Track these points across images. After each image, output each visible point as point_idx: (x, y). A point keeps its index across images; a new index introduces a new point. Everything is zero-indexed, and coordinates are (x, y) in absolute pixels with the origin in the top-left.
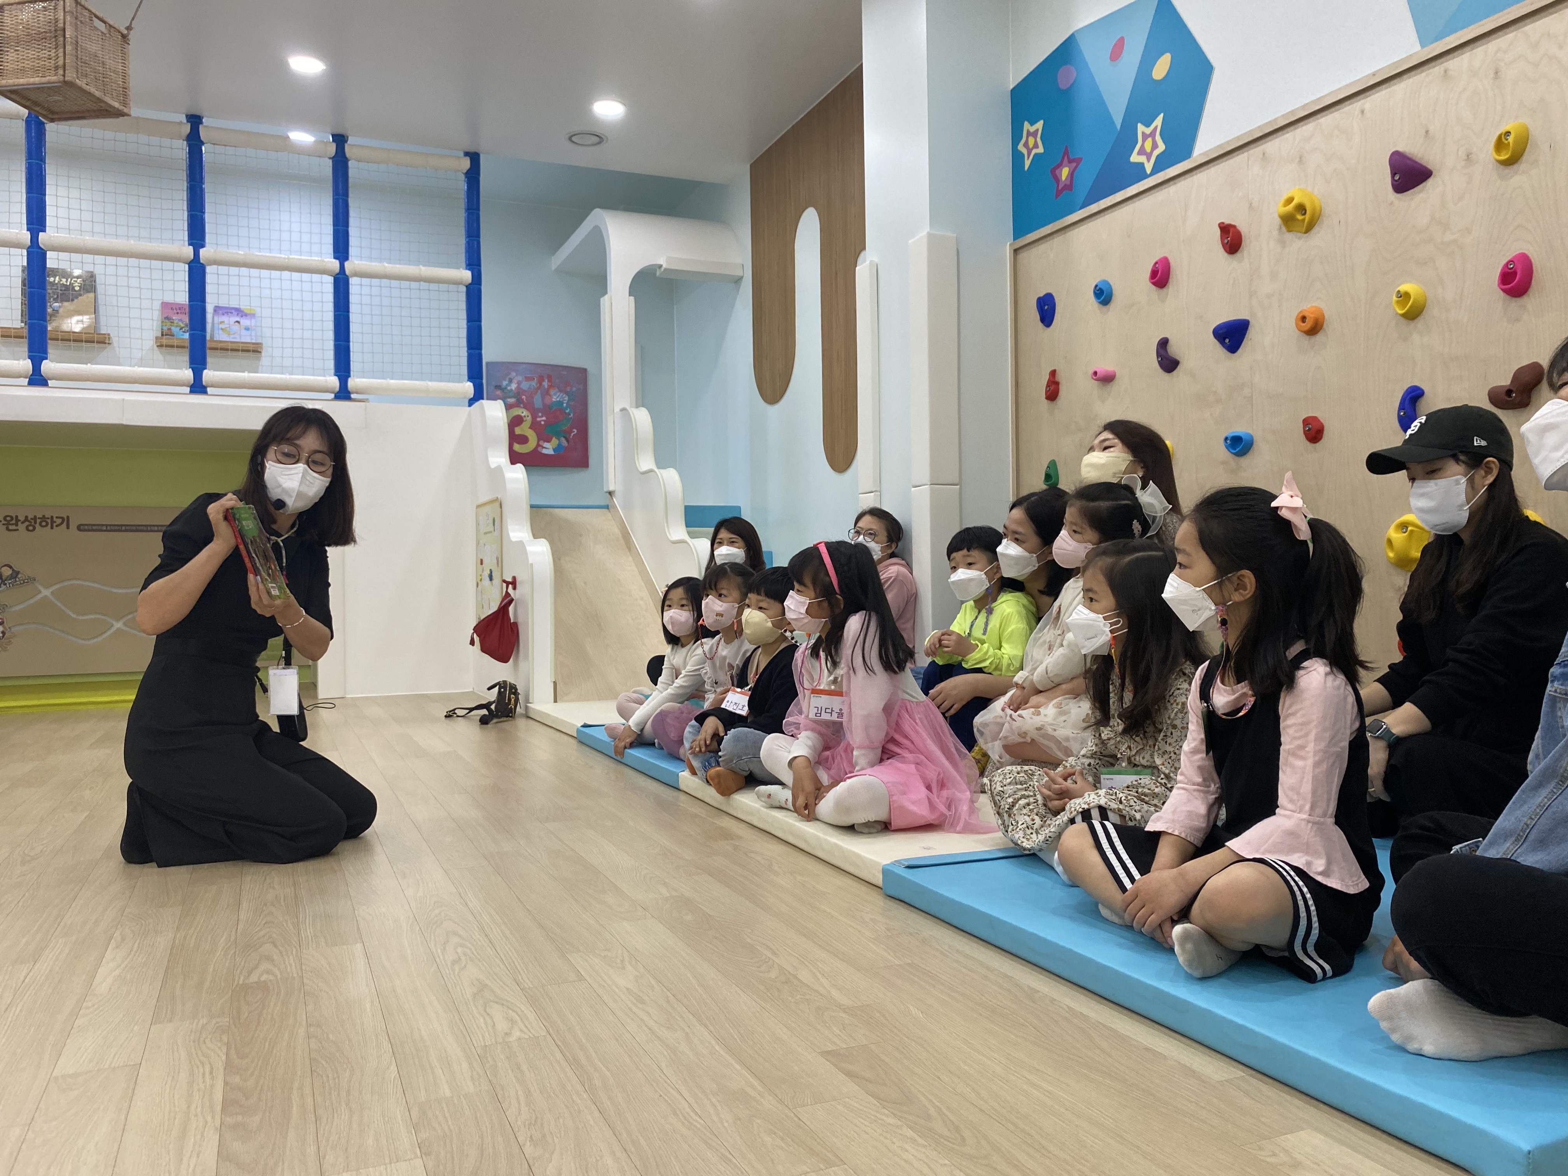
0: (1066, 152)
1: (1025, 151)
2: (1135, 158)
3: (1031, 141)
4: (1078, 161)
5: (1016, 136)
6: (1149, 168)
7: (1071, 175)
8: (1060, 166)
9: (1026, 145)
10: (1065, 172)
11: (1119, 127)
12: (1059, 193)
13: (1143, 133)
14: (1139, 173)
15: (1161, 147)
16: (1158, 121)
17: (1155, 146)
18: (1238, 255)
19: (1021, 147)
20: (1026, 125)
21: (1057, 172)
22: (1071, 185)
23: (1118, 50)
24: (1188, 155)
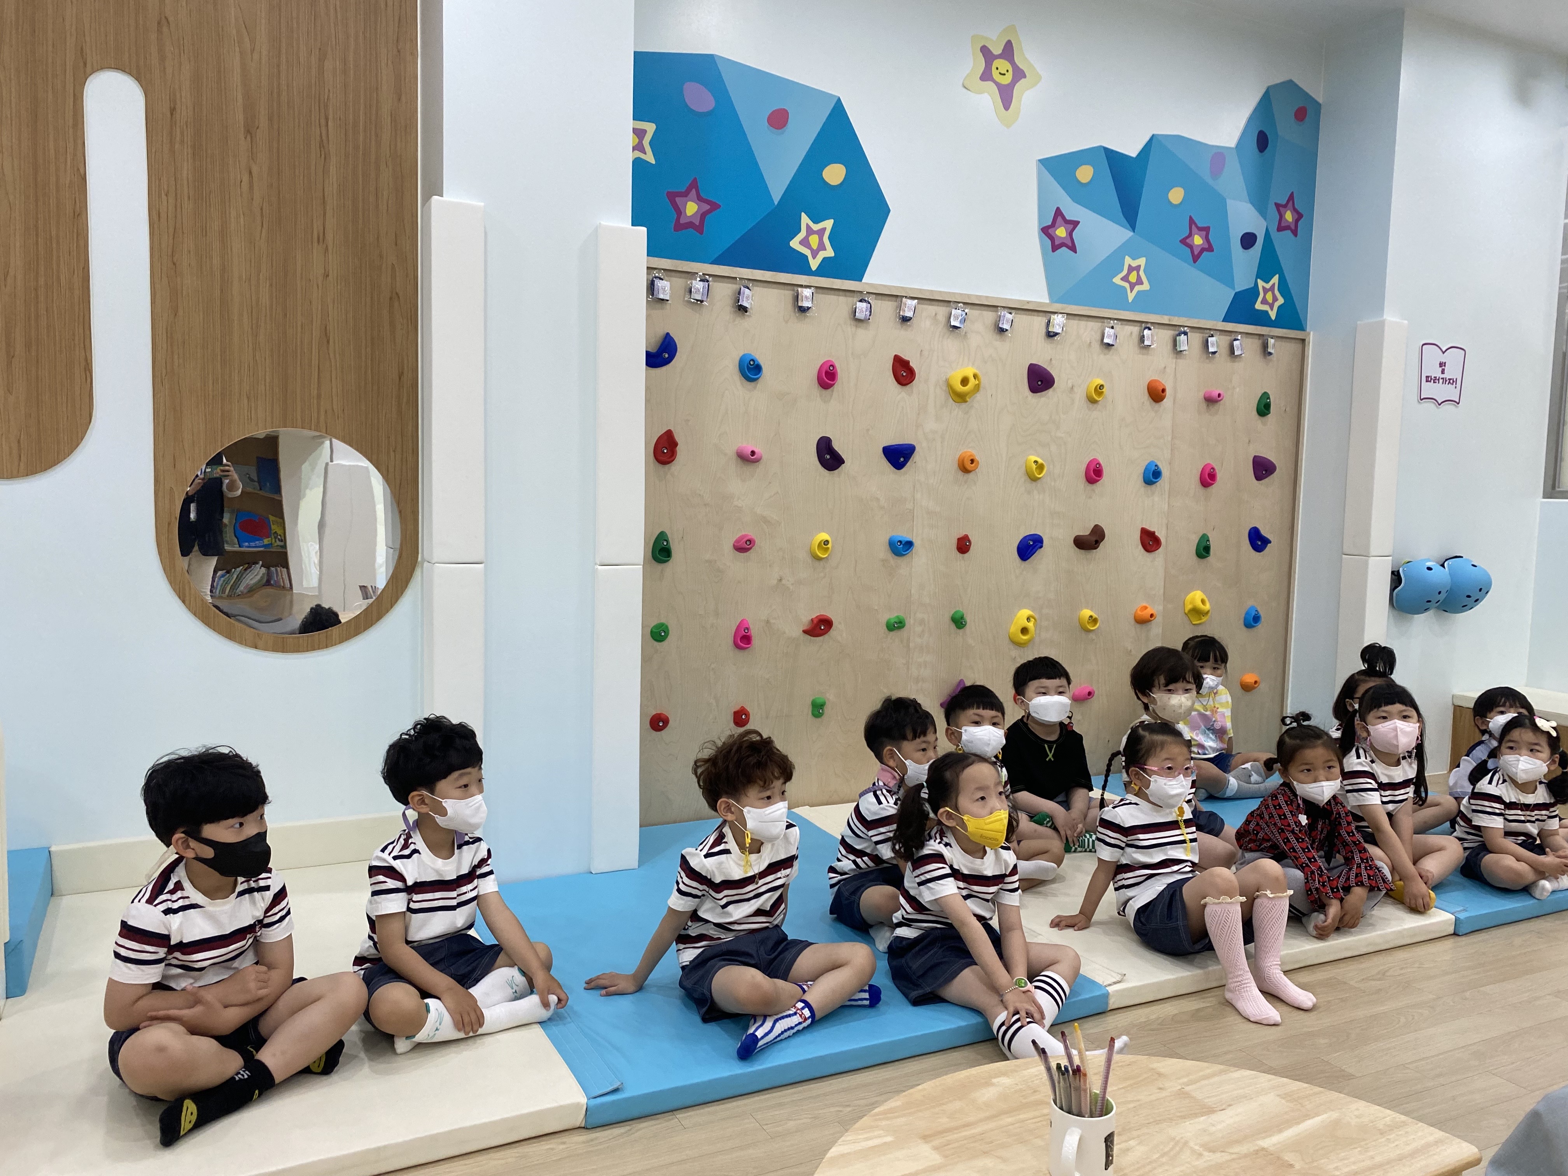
0: (694, 185)
2: (795, 244)
4: (714, 206)
6: (814, 264)
7: (702, 216)
8: (685, 194)
10: (691, 208)
11: (776, 203)
12: (678, 227)
13: (808, 226)
14: (799, 265)
15: (829, 252)
16: (828, 224)
17: (822, 247)
21: (678, 200)
22: (700, 229)
23: (779, 119)
24: (859, 276)
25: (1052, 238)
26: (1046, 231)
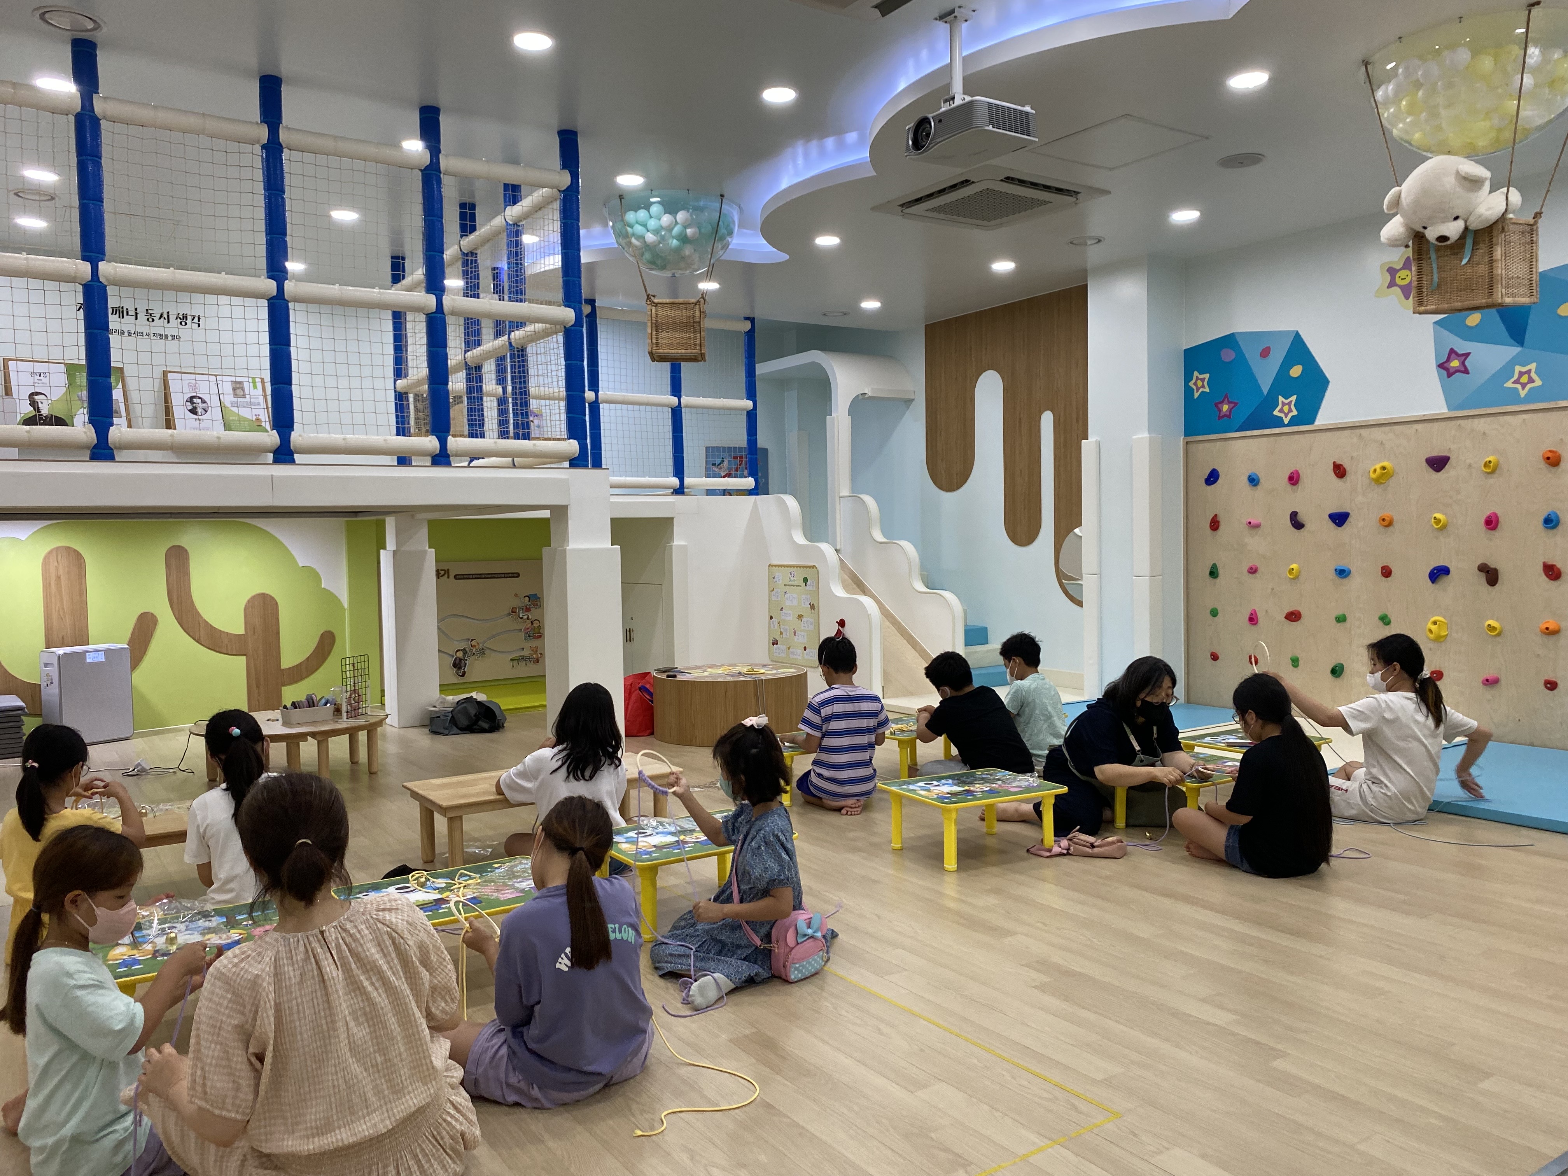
0: (1226, 396)
1: (1194, 387)
2: (1276, 413)
3: (1200, 384)
4: (1236, 404)
5: (1188, 377)
6: (1286, 421)
7: (1230, 410)
8: (1222, 402)
9: (1195, 384)
10: (1225, 408)
11: (1267, 396)
12: (1220, 418)
13: (1282, 402)
14: (1279, 423)
15: (1295, 413)
16: (1293, 398)
17: (1290, 411)
18: (1344, 479)
19: (1191, 384)
20: (1196, 374)
21: (1220, 405)
22: (1229, 416)
23: (1265, 353)
24: (1312, 422)
25: (1447, 370)
26: (1441, 366)
